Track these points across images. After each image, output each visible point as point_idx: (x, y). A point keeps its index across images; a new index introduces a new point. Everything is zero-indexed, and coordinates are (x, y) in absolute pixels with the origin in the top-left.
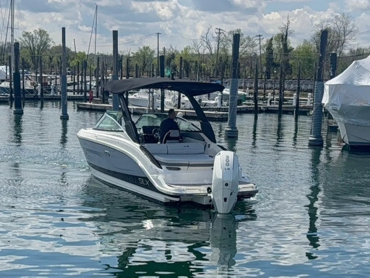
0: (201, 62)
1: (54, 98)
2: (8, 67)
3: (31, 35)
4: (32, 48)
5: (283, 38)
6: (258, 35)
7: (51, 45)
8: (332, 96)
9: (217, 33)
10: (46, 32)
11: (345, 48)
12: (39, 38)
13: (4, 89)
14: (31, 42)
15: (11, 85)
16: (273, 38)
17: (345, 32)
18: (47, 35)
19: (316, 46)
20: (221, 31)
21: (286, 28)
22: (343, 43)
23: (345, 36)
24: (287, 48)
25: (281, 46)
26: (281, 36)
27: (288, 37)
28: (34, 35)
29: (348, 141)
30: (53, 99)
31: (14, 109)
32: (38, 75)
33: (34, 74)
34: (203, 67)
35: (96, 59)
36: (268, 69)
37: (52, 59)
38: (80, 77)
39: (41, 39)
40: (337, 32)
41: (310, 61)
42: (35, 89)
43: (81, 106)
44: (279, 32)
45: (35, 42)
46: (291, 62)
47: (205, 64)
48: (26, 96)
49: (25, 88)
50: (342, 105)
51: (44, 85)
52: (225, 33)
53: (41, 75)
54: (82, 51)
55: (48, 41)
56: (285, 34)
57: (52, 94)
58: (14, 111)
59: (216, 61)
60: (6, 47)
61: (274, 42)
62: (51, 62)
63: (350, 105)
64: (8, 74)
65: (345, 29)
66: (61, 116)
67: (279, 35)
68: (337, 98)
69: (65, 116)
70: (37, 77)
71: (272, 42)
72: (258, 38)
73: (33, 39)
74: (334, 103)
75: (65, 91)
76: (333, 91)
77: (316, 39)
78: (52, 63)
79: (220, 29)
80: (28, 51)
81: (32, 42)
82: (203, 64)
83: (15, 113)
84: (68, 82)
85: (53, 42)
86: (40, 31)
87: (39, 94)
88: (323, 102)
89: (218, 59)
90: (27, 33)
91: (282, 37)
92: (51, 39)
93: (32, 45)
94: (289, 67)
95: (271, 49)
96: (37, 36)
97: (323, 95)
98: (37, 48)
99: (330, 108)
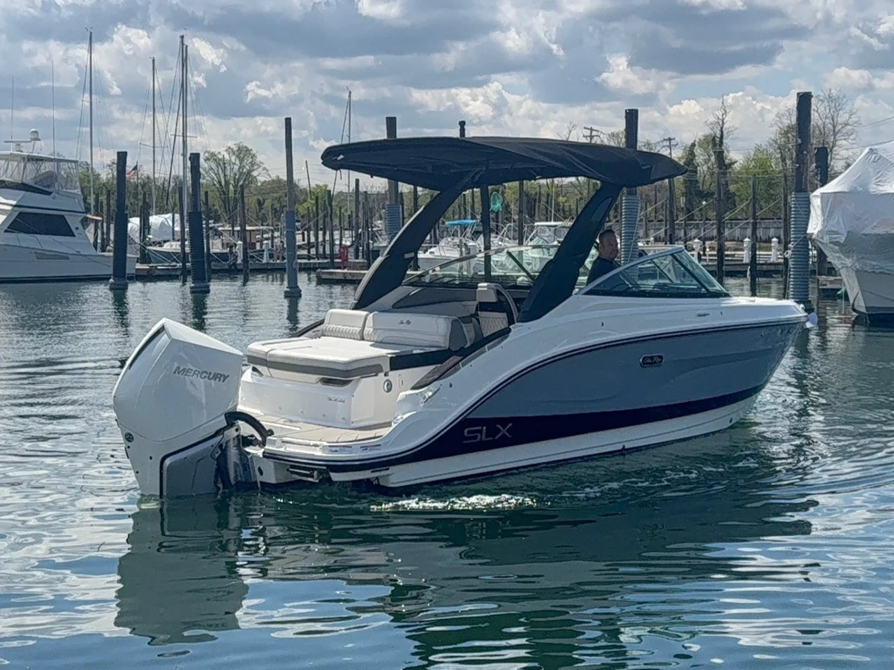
0: (558, 195)
1: (270, 267)
2: (177, 216)
3: (220, 157)
4: (223, 183)
5: (716, 143)
6: (667, 138)
7: (261, 177)
8: (828, 214)
9: (586, 137)
10: (251, 150)
11: (837, 157)
12: (238, 162)
13: (169, 256)
14: (220, 170)
15: (183, 246)
16: (696, 143)
17: (834, 127)
18: (253, 156)
19: (779, 155)
20: (594, 133)
21: (721, 123)
22: (833, 147)
23: (835, 134)
24: (724, 161)
25: (713, 158)
26: (710, 139)
27: (725, 141)
28: (227, 157)
29: (863, 304)
30: (268, 271)
31: (190, 284)
32: (238, 228)
33: (228, 228)
34: (561, 204)
35: (351, 201)
36: (689, 202)
37: (263, 204)
38: (321, 233)
39: (241, 164)
40: (818, 126)
41: (770, 185)
42: (231, 252)
43: (324, 277)
44: (708, 131)
45: (228, 172)
46: (732, 188)
47: (565, 199)
48: (214, 265)
49: (212, 251)
50: (848, 232)
51: (249, 246)
52: (601, 136)
53: (243, 226)
54: (321, 184)
55: (255, 167)
56: (718, 134)
57: (264, 261)
58: (191, 288)
59: (586, 191)
60: (172, 184)
61: (697, 151)
62: (261, 209)
63: (864, 232)
64: (177, 229)
65: (835, 120)
66: (286, 292)
67: (706, 137)
68: (838, 220)
69: (293, 290)
70: (234, 231)
71: (695, 151)
72: (668, 143)
73: (225, 164)
74: (833, 229)
75: (293, 257)
76: (829, 205)
77: (779, 141)
78: (263, 211)
79: (592, 130)
80: (215, 189)
81: (224, 171)
82: (561, 199)
83: (192, 292)
84: (297, 244)
85: (264, 169)
86: (240, 149)
87: (239, 261)
88: (809, 231)
89: (591, 186)
90: (213, 155)
91: (714, 139)
92: (261, 163)
93: (222, 176)
94: (730, 198)
95: (693, 164)
96: (233, 158)
97: (808, 218)
98: (232, 182)
99: (825, 238)
